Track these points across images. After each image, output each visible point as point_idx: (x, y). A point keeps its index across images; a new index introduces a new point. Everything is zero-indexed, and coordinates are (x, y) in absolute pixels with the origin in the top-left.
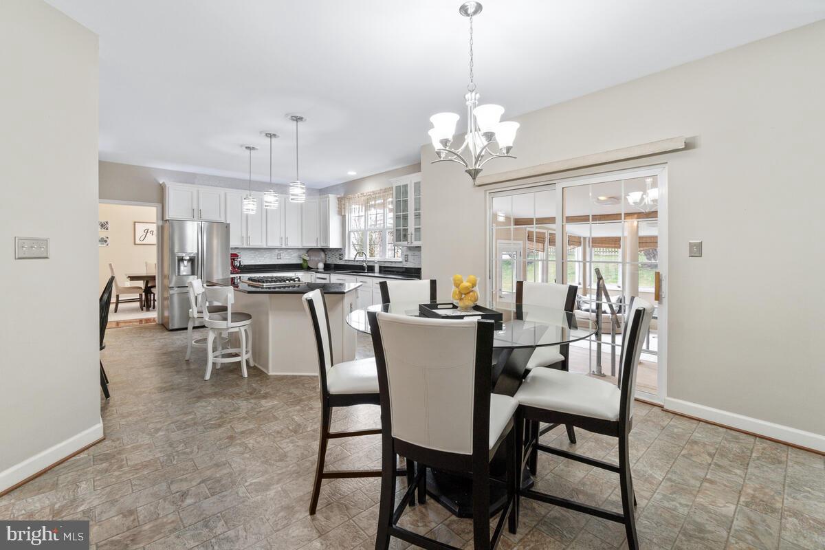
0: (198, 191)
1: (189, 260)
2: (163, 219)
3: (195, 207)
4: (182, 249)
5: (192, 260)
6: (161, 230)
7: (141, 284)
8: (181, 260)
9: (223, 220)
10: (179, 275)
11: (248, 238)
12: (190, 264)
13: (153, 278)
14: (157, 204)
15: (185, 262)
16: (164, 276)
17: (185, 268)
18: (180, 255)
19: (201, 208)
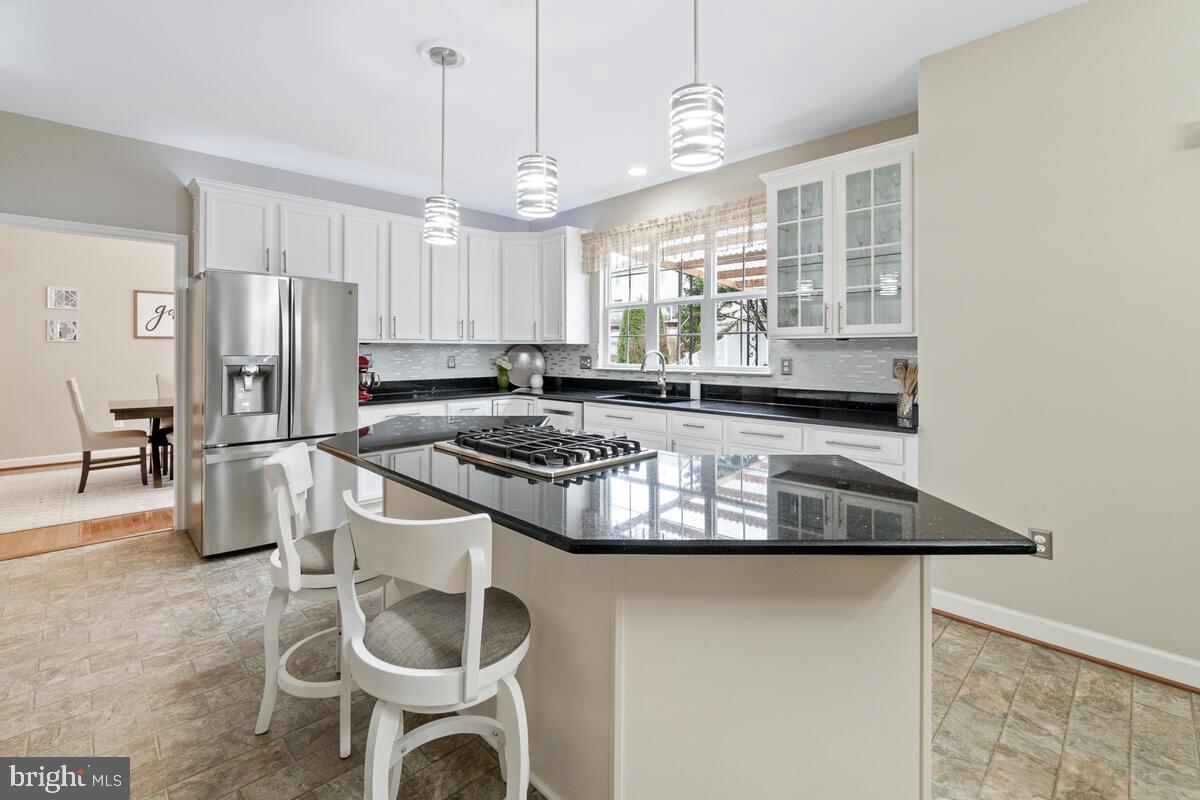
0: (279, 208)
1: (256, 376)
2: (190, 274)
3: (271, 245)
4: (239, 347)
5: (264, 375)
6: (186, 299)
7: (145, 425)
8: (237, 374)
9: (336, 277)
10: (231, 412)
11: (392, 321)
12: (259, 385)
13: (168, 412)
14: (174, 237)
15: (248, 381)
16: (192, 409)
17: (247, 395)
18: (235, 361)
19: (285, 247)
